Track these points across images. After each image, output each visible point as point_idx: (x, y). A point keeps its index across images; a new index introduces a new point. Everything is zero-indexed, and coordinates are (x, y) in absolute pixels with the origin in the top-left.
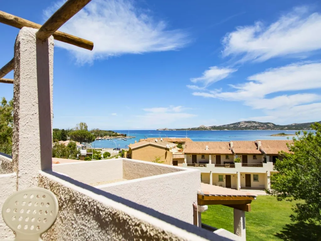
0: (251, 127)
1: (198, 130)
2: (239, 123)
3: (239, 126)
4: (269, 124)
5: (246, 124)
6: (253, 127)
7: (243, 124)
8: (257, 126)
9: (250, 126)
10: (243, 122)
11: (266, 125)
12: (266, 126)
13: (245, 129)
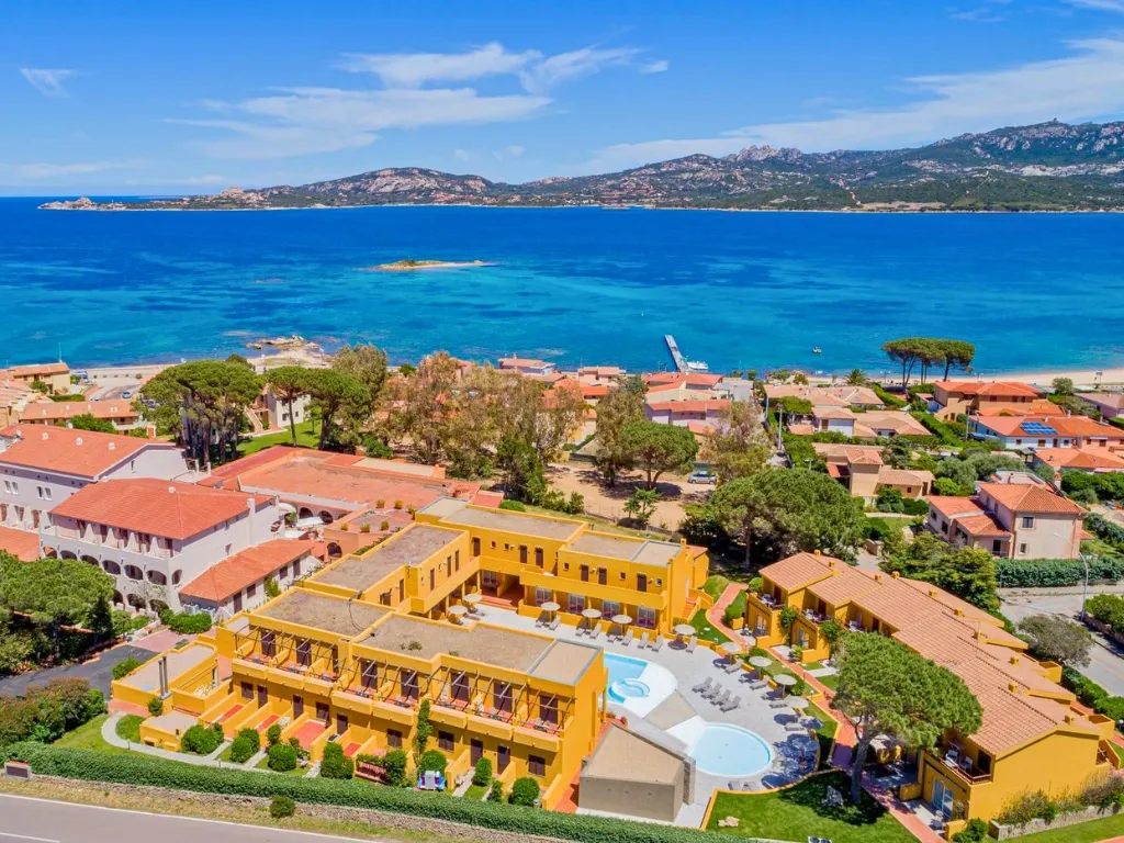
0: (412, 191)
1: (213, 207)
2: (374, 176)
3: (372, 189)
4: (471, 183)
5: (397, 182)
6: (419, 192)
7: (384, 181)
8: (431, 190)
9: (407, 188)
10: (387, 173)
11: (462, 184)
12: (459, 188)
13: (390, 202)
